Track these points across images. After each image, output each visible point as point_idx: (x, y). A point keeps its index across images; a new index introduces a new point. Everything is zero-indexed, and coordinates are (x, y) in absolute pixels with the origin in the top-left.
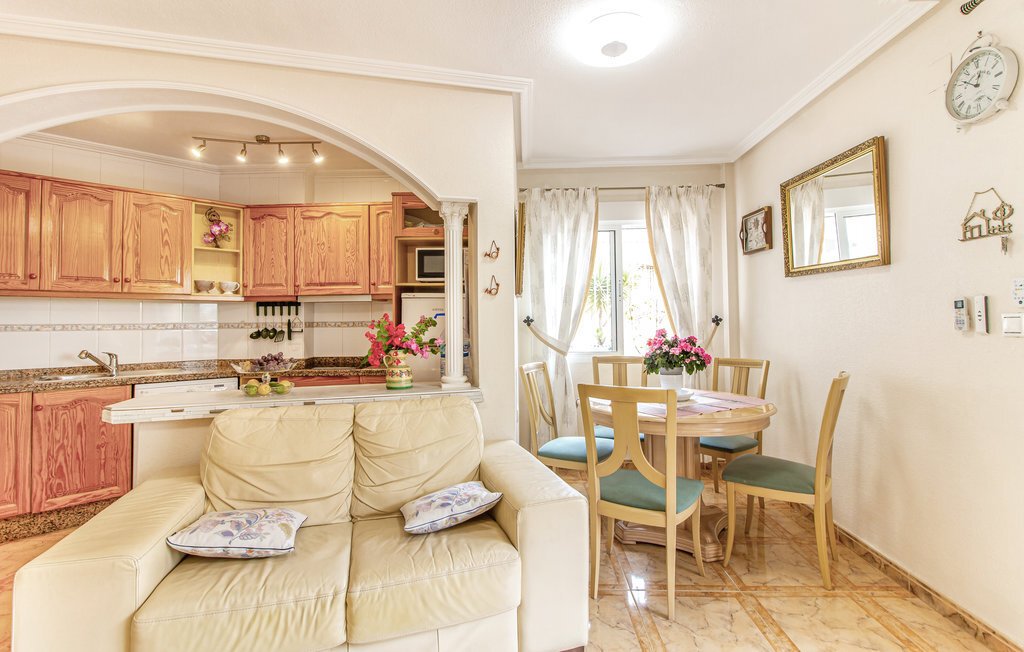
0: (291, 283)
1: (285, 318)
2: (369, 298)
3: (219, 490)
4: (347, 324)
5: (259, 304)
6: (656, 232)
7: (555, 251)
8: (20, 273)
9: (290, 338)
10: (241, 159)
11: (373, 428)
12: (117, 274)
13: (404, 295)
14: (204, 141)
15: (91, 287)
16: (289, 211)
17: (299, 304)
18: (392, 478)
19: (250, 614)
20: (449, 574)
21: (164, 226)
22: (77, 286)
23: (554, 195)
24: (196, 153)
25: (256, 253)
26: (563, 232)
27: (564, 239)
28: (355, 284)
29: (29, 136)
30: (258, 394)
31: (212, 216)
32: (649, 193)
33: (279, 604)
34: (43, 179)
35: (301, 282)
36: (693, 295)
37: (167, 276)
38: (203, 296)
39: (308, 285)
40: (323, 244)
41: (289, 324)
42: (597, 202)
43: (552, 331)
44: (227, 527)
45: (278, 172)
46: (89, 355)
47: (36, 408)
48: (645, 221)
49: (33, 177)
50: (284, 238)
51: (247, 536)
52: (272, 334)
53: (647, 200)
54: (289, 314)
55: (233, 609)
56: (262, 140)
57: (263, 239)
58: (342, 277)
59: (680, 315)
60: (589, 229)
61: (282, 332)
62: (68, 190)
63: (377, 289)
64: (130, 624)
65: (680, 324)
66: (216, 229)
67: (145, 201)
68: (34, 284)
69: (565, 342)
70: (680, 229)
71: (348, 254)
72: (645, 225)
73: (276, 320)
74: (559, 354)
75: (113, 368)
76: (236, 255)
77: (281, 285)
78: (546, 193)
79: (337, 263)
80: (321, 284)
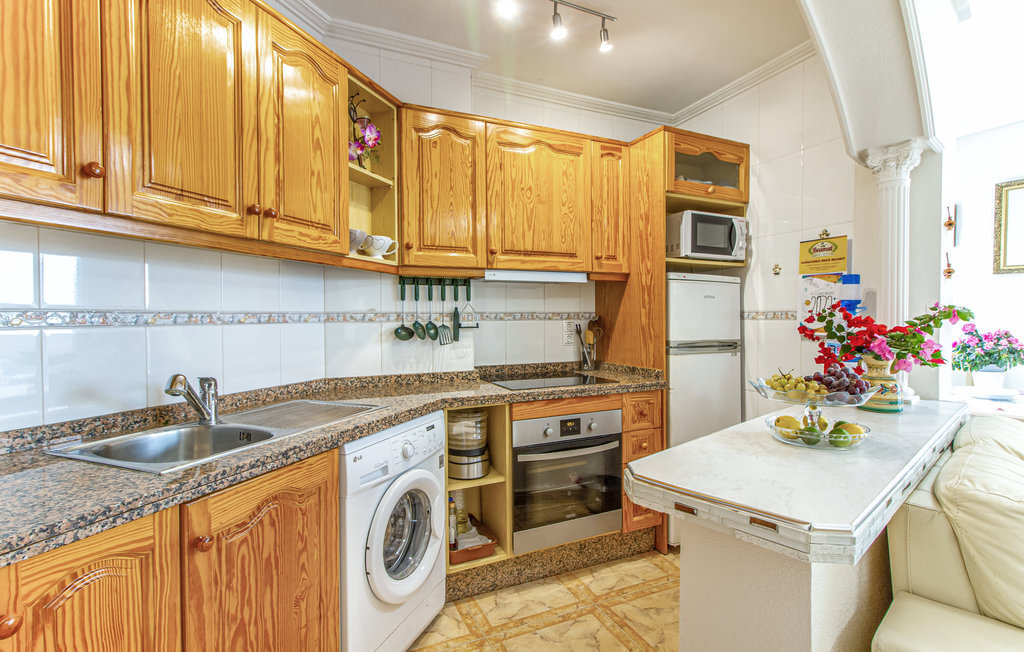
1: (449, 306)
4: (513, 316)
5: (406, 280)
9: (456, 337)
12: (252, 197)
13: (672, 275)
16: (477, 127)
21: (314, 107)
28: (573, 255)
35: (497, 247)
37: (319, 215)
40: (530, 189)
41: (456, 315)
50: (469, 172)
52: (425, 331)
54: (456, 299)
57: (436, 168)
58: (557, 247)
61: (443, 328)
63: (600, 265)
66: (369, 135)
71: (565, 209)
73: (432, 308)
77: (464, 250)
79: (549, 222)
80: (527, 253)
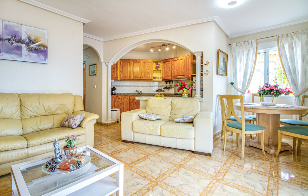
0: (171, 76)
1: (170, 84)
2: (187, 79)
3: (148, 111)
5: (165, 81)
6: (282, 51)
7: (241, 62)
8: (128, 76)
9: (171, 89)
10: (160, 50)
11: (175, 103)
12: (141, 76)
13: (193, 77)
14: (153, 48)
15: (137, 78)
16: (170, 60)
17: (173, 81)
18: (177, 113)
19: (146, 125)
20: (178, 128)
21: (148, 66)
22: (135, 78)
23: (241, 44)
24: (152, 51)
25: (164, 70)
26: (244, 55)
27: (244, 58)
28: (184, 75)
29: (128, 52)
30: (157, 97)
31: (157, 63)
32: (279, 37)
33: (150, 125)
34: (131, 60)
35: (173, 76)
36: (298, 72)
37: (149, 76)
38: (155, 80)
39: (174, 76)
40: (177, 66)
41: (171, 86)
42: (257, 44)
43: (239, 86)
44: (146, 114)
45: (167, 52)
46: (137, 91)
47: (130, 99)
48: (277, 47)
49: (130, 60)
50: (169, 66)
51: (149, 116)
53: (278, 40)
55: (144, 124)
56: (163, 45)
57: (166, 67)
58: (181, 74)
59: (291, 80)
60: (253, 53)
61: (169, 87)
62: (134, 61)
63: (188, 76)
64: (132, 123)
65: (292, 83)
66: (157, 66)
67: (145, 61)
68: (130, 78)
69: (244, 90)
70: (293, 48)
71: (182, 68)
72: (277, 49)
73: (168, 85)
74: (241, 93)
75: (141, 94)
76: (161, 71)
77: (169, 77)
78: (238, 44)
79: (180, 71)
80: (177, 76)
